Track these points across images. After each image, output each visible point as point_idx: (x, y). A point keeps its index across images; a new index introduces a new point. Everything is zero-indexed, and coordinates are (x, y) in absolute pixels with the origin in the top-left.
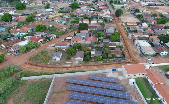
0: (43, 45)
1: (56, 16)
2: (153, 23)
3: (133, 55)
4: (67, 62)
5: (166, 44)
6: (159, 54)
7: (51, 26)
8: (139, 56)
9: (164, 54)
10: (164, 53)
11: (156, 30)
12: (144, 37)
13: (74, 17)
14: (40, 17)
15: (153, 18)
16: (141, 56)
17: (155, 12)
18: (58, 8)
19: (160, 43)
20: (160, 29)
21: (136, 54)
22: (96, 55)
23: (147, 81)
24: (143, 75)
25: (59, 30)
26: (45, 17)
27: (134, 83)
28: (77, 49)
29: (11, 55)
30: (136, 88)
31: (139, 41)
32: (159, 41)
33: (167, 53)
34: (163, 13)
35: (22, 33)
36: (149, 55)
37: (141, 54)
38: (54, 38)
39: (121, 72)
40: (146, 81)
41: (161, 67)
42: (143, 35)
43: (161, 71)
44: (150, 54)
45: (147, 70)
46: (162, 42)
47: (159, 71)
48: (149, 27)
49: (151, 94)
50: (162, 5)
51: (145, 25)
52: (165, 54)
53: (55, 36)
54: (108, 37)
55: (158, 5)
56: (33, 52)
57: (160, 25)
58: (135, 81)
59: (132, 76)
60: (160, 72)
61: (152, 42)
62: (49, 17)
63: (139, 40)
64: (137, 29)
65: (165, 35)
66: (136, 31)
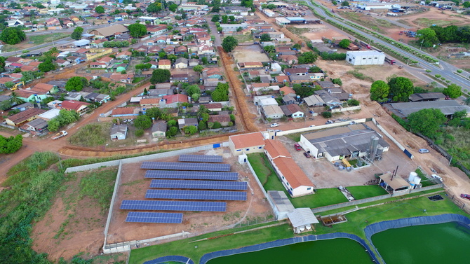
0: (87, 115)
1: (100, 55)
2: (291, 62)
3: (249, 122)
4: (138, 141)
5: (305, 99)
6: (290, 116)
7: (95, 77)
8: (258, 122)
9: (298, 116)
10: (298, 113)
11: (292, 77)
12: (272, 90)
13: (140, 57)
14: (65, 59)
15: (294, 52)
16: (261, 122)
17: (300, 39)
18: (102, 37)
19: (296, 98)
20: (301, 74)
21: (254, 119)
22: (186, 125)
23: (266, 156)
24: (260, 148)
25: (113, 85)
26: (78, 59)
27: (245, 160)
28: (153, 118)
29: (31, 136)
30: (248, 167)
31: (260, 98)
32: (295, 95)
33: (303, 114)
34: (313, 41)
35: (39, 96)
36: (274, 119)
37: (262, 118)
38: (106, 102)
39: (227, 147)
40: (264, 156)
41: (290, 136)
42: (270, 85)
43: (290, 142)
44: (276, 117)
45: (267, 142)
46: (299, 97)
47: (286, 141)
48: (283, 70)
49: (269, 172)
50: (318, 22)
51: (276, 67)
52: (300, 115)
53: (108, 97)
54: (208, 94)
55: (309, 23)
56: (72, 128)
57: (303, 66)
58: (246, 157)
59: (244, 150)
60: (287, 144)
61: (283, 98)
62: (85, 58)
63: (262, 95)
64: (261, 76)
65: (307, 85)
66: (258, 80)
